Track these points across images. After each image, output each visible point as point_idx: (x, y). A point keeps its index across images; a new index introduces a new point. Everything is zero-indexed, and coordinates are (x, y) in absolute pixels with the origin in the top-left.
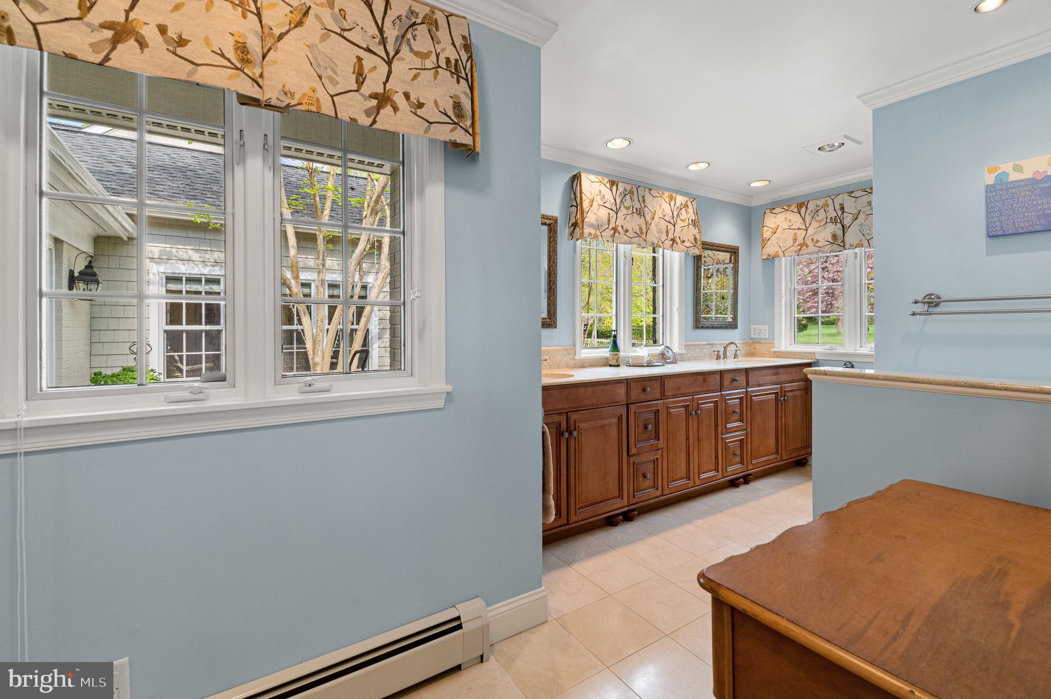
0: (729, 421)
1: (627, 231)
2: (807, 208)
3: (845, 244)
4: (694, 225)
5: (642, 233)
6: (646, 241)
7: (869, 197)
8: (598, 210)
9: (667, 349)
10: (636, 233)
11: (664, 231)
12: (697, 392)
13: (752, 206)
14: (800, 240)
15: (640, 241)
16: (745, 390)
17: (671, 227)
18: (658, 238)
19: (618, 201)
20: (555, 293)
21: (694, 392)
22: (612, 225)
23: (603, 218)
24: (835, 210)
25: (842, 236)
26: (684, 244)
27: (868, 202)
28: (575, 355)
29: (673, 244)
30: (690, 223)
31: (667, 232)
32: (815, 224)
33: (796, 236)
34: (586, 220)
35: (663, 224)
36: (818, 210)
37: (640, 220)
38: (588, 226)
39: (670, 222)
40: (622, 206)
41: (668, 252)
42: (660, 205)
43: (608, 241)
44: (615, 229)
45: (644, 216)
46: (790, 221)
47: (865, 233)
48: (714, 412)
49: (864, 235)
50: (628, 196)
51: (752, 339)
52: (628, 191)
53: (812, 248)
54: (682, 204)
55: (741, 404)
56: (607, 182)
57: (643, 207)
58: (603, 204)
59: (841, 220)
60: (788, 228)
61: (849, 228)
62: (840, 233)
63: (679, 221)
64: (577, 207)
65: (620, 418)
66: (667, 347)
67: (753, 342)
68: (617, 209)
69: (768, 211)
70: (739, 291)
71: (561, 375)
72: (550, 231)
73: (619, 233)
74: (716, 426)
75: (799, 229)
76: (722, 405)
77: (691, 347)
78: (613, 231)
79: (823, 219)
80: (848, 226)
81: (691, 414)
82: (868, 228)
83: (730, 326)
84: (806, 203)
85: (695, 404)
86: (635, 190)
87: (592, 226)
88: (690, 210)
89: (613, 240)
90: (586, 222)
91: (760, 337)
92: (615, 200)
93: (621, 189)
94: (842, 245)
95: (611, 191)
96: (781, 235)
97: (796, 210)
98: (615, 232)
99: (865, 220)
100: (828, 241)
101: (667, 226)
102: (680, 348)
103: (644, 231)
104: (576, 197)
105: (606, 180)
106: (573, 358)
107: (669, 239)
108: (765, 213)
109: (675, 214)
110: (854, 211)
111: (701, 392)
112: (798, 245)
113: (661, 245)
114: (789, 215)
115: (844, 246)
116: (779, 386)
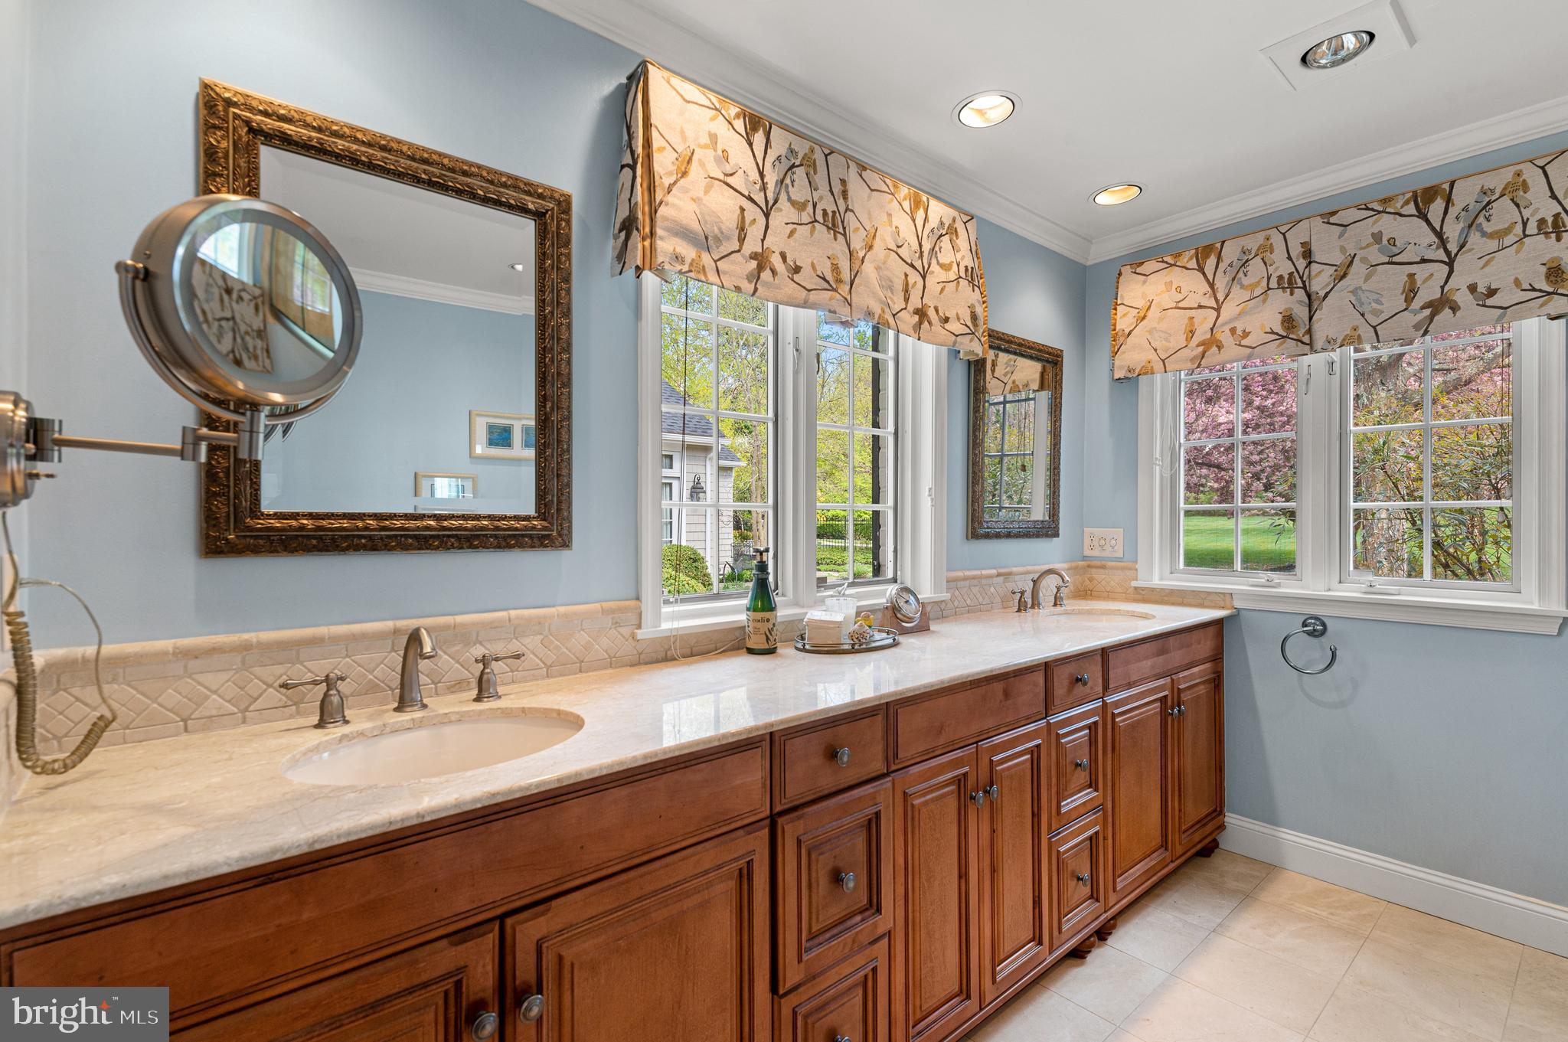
0: (1066, 793)
1: (797, 270)
2: (1219, 258)
3: (1314, 338)
4: (971, 282)
5: (839, 281)
6: (850, 305)
7: (1375, 222)
8: (706, 192)
9: (905, 595)
10: (824, 279)
11: (899, 285)
12: (988, 731)
13: (1089, 263)
14: (1202, 333)
15: (834, 302)
16: (1098, 704)
17: (914, 278)
18: (882, 302)
19: (771, 179)
20: (565, 437)
21: (981, 733)
22: (752, 245)
23: (724, 219)
24: (1290, 258)
25: (1307, 319)
26: (947, 326)
27: (1373, 234)
28: (639, 627)
29: (920, 323)
30: (963, 274)
31: (906, 291)
32: (1238, 295)
33: (1192, 324)
34: (662, 211)
35: (898, 269)
36: (1247, 261)
37: (835, 244)
38: (667, 229)
39: (912, 266)
40: (783, 197)
41: (908, 342)
42: (890, 215)
43: (738, 289)
44: (761, 259)
45: (845, 235)
46: (1179, 290)
47: (1365, 309)
48: (1029, 778)
49: (1363, 315)
50: (800, 172)
51: (1085, 558)
52: (800, 157)
53: (1231, 349)
54: (942, 223)
55: (1092, 741)
56: (737, 116)
57: (842, 210)
58: (722, 177)
59: (1304, 282)
60: (1174, 305)
61: (1324, 300)
62: (1301, 312)
63: (935, 267)
64: (633, 167)
65: (745, 876)
66: (907, 590)
67: (1089, 566)
68: (767, 202)
69: (1126, 270)
70: (1062, 451)
71: (555, 715)
72: (542, 234)
73: (774, 272)
74: (1036, 815)
75: (1200, 307)
76: (1049, 755)
77: (960, 584)
78: (754, 264)
79: (1259, 282)
80: (1322, 293)
81: (973, 798)
82: (1376, 297)
83: (1044, 531)
84: (1218, 245)
85: (984, 763)
86: (819, 156)
87: (683, 233)
88: (962, 242)
89: (756, 290)
90: (665, 219)
91: (1104, 554)
92: (762, 175)
93: (779, 146)
94: (1308, 341)
95: (750, 144)
96: (1159, 323)
97: (1193, 264)
98: (760, 268)
99: (1367, 279)
100: (1273, 333)
101: (906, 275)
102: (936, 587)
103: (846, 275)
104: (630, 136)
105: (733, 110)
106: (633, 636)
107: (911, 308)
108: (1120, 274)
109: (926, 247)
110: (1338, 259)
111: (997, 727)
112: (1198, 346)
113: (891, 320)
114: (1177, 276)
115: (1311, 344)
116: (1168, 679)
